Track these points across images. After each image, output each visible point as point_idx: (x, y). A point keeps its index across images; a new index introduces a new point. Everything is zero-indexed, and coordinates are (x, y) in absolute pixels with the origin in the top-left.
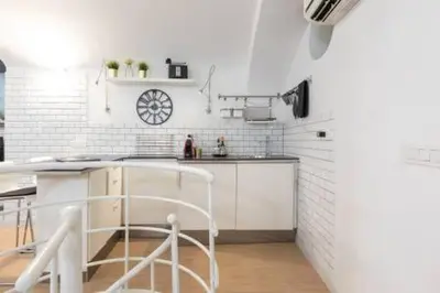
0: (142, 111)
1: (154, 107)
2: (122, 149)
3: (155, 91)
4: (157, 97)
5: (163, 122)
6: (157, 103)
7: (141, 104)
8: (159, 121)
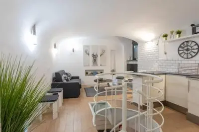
0: (180, 52)
1: (188, 50)
2: (171, 70)
3: (188, 42)
4: (189, 44)
5: (192, 57)
6: (189, 47)
7: (180, 49)
8: (190, 56)
